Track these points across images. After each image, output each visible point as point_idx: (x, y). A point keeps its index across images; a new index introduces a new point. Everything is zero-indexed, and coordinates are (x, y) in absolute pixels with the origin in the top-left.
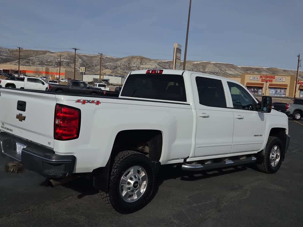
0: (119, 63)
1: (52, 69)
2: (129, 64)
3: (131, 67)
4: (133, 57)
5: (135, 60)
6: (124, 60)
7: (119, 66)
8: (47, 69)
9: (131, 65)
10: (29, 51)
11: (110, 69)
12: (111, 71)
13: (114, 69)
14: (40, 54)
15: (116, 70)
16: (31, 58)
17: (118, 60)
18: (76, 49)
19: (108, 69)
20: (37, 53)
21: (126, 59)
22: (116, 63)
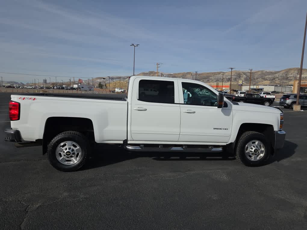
0: (277, 75)
1: (220, 84)
2: (286, 75)
3: (288, 78)
4: (291, 69)
5: (292, 71)
6: (282, 73)
7: (277, 78)
8: (217, 84)
9: (288, 76)
10: (210, 73)
11: (269, 80)
12: (269, 82)
13: (273, 80)
14: (216, 75)
15: (274, 81)
16: (210, 78)
17: (276, 73)
18: (232, 69)
19: (267, 80)
20: (215, 74)
21: (284, 72)
22: (274, 75)
